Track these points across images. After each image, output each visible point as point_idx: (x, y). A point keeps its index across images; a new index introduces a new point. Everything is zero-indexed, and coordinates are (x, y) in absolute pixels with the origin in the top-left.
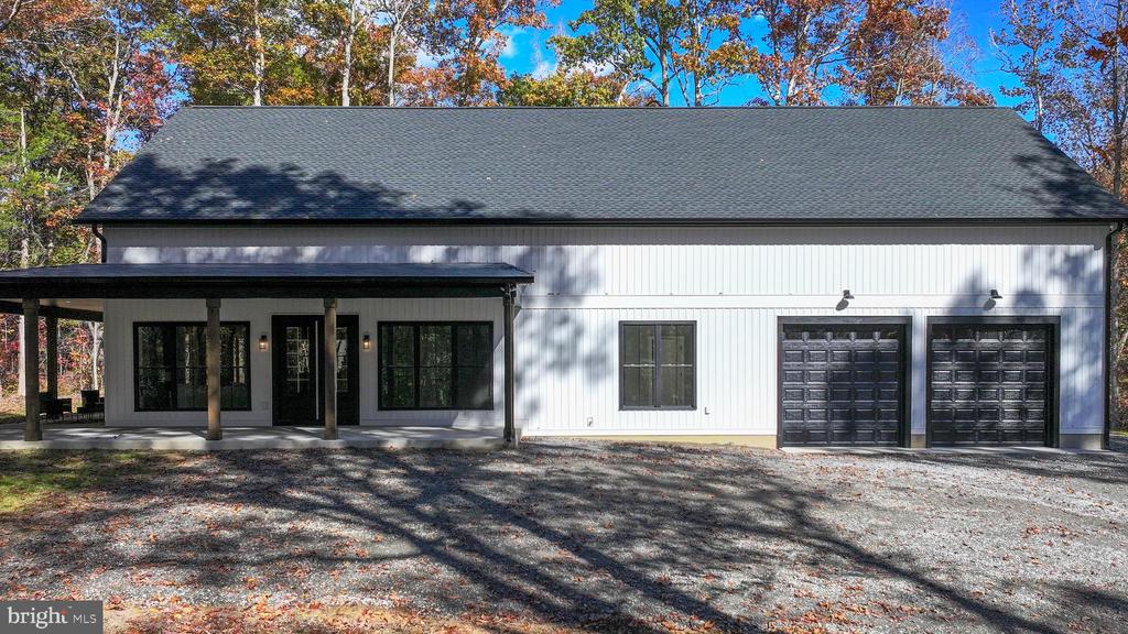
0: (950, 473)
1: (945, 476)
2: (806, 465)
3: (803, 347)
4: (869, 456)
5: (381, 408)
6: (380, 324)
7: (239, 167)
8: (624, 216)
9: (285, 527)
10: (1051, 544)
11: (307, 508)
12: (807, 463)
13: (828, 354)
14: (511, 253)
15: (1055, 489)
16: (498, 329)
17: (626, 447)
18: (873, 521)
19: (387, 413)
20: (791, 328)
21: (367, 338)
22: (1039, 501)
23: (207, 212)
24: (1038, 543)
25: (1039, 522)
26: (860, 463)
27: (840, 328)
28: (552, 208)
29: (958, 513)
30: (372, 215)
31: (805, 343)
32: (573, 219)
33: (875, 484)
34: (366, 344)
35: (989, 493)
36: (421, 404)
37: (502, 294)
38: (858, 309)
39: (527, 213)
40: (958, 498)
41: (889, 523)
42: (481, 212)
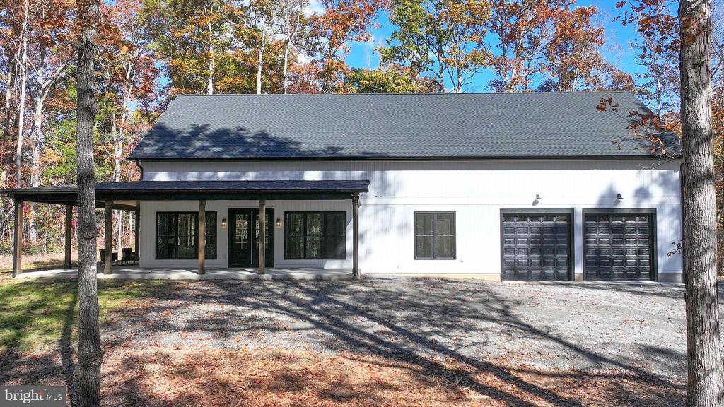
0: (592, 293)
1: (588, 294)
2: (513, 289)
3: (514, 226)
4: (550, 285)
5: (285, 259)
6: (286, 213)
7: (212, 129)
8: (416, 155)
9: (248, 315)
10: (633, 328)
11: (257, 306)
12: (515, 289)
13: (528, 229)
14: (356, 175)
15: (646, 302)
16: (350, 215)
17: (418, 279)
18: (543, 316)
19: (288, 260)
20: (507, 215)
21: (279, 220)
22: (635, 308)
23: (199, 154)
24: (627, 327)
25: (630, 318)
26: (544, 288)
27: (534, 215)
28: (378, 150)
29: (589, 313)
30: (283, 155)
31: (515, 223)
32: (389, 157)
33: (549, 299)
34: (278, 223)
35: (610, 303)
36: (307, 257)
37: (352, 198)
38: (544, 205)
39: (365, 153)
40: (592, 306)
41: (551, 317)
42: (340, 152)
